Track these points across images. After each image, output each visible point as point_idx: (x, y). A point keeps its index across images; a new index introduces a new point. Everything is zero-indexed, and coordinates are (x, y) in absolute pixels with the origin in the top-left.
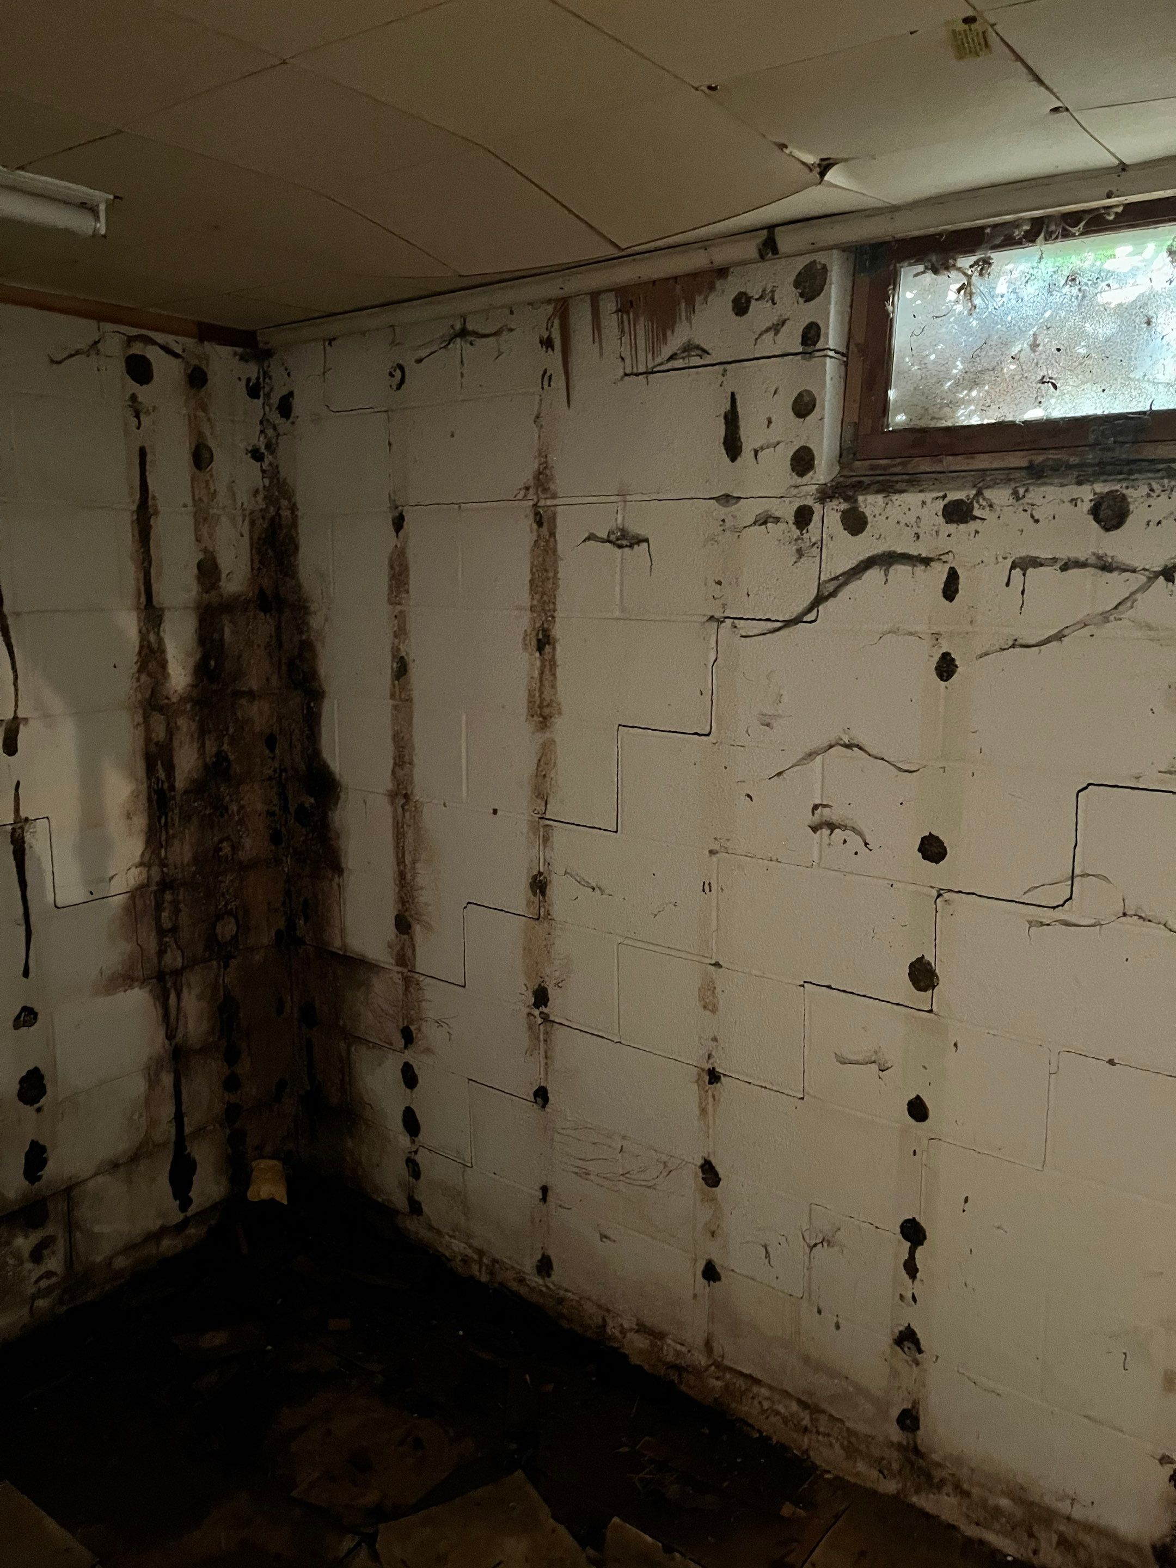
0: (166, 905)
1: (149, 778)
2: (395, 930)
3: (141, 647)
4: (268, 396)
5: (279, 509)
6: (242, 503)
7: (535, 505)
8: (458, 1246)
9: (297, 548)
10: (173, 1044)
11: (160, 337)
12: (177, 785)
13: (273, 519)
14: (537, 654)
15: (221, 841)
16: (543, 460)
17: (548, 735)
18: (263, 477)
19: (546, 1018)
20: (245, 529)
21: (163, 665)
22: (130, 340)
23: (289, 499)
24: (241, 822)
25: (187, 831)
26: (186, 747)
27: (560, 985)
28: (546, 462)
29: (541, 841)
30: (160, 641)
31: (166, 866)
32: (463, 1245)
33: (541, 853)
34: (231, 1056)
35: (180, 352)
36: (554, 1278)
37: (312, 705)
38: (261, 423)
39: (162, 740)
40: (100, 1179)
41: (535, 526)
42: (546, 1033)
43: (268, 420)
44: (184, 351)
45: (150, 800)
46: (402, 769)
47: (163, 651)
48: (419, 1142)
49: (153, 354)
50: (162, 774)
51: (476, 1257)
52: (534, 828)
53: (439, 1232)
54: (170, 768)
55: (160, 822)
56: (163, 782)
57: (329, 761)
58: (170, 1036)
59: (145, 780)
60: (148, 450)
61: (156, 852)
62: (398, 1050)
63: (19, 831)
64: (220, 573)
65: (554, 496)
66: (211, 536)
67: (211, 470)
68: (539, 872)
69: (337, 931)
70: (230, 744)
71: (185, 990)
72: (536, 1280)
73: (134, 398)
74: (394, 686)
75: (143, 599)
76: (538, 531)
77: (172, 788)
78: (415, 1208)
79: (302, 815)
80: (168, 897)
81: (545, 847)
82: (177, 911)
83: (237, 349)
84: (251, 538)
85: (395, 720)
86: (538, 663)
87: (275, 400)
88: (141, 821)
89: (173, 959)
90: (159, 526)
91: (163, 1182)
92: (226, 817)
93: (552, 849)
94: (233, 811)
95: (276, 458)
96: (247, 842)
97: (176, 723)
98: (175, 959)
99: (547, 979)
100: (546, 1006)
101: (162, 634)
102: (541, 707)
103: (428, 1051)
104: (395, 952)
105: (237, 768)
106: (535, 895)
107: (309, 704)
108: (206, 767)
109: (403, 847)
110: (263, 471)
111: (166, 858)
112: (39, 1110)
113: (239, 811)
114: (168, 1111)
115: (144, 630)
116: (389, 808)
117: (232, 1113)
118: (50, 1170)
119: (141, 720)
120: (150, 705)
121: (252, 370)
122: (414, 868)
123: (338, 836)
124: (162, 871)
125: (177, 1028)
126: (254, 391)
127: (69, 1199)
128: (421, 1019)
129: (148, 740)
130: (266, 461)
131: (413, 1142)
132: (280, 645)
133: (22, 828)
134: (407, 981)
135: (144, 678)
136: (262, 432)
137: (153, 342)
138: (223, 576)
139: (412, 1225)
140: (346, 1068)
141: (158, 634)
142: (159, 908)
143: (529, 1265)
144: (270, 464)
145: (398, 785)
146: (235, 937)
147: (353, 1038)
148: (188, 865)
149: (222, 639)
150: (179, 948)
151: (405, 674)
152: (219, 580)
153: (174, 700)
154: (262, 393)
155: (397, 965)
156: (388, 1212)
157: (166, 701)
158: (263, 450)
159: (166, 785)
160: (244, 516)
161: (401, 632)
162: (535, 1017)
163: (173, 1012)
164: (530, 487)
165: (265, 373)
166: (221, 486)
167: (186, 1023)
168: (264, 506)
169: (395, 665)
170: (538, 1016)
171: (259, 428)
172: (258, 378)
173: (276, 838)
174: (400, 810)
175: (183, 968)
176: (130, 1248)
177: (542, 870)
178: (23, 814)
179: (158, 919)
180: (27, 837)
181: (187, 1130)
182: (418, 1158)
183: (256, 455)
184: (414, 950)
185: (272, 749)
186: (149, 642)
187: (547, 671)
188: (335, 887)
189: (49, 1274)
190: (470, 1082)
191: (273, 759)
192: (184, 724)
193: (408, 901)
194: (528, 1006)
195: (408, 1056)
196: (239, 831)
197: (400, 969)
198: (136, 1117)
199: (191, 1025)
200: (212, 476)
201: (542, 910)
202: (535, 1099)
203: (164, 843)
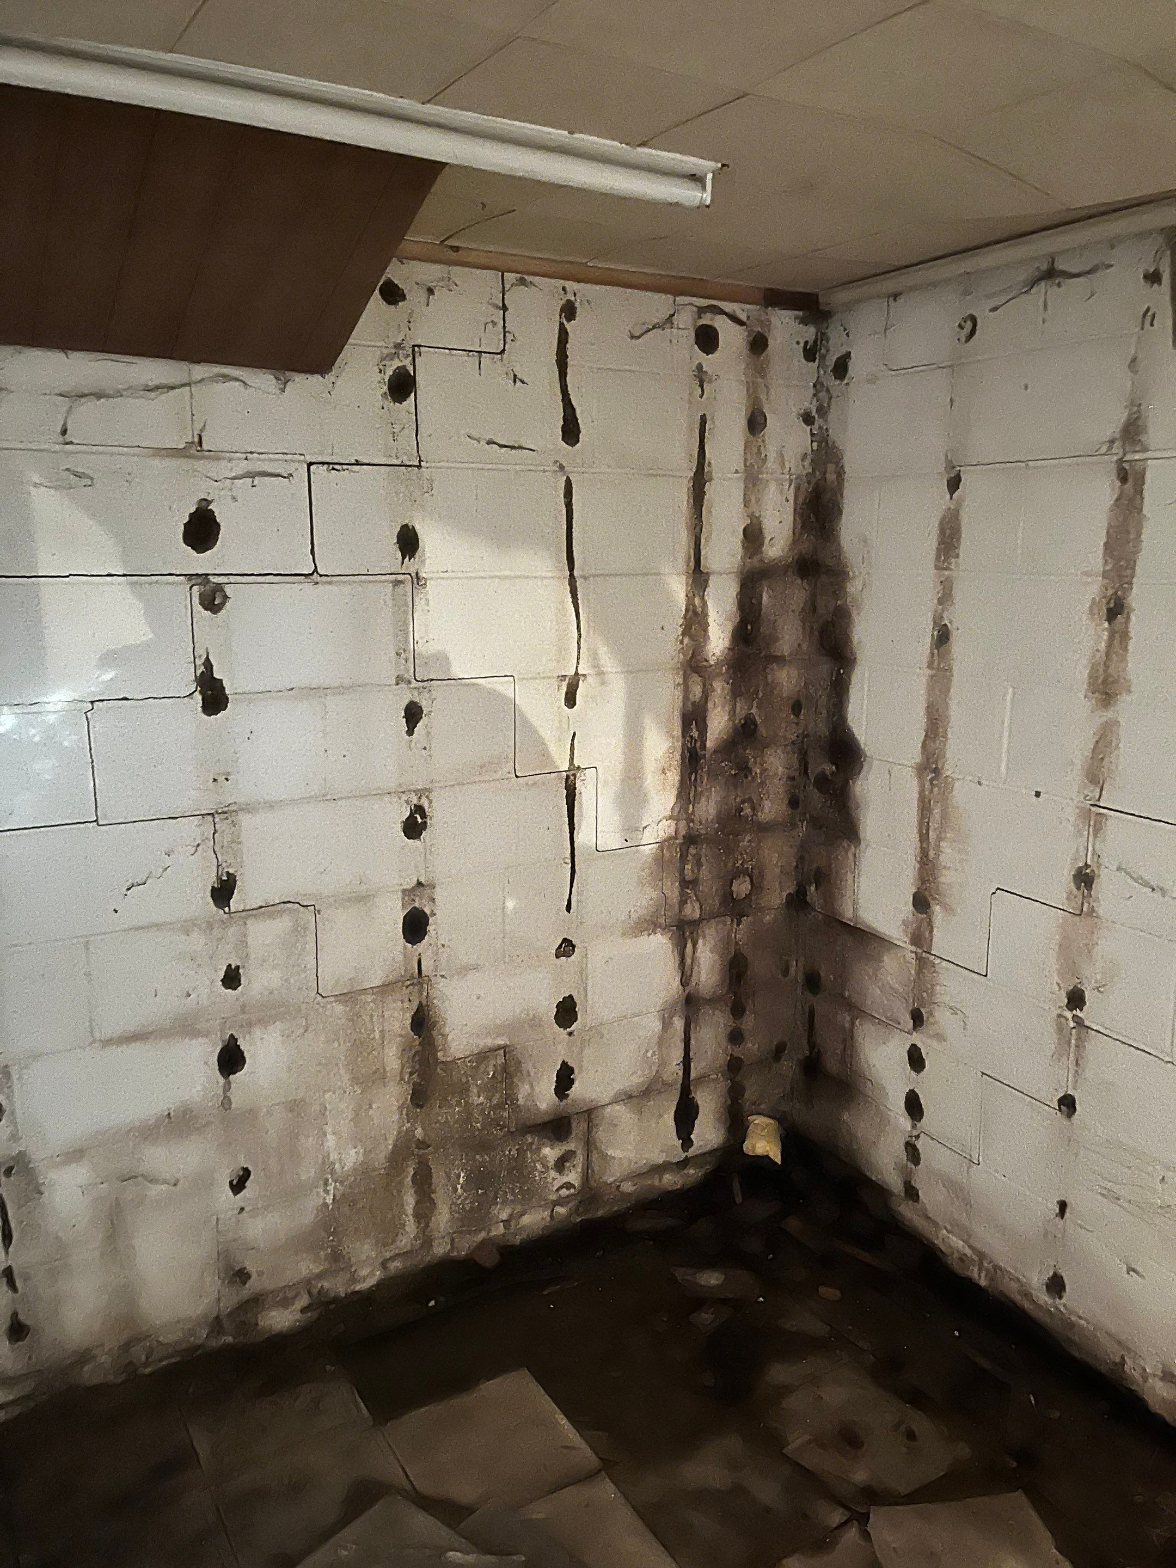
0: (690, 857)
1: (684, 737)
2: (912, 908)
3: (687, 610)
4: (823, 357)
5: (825, 473)
6: (790, 468)
7: (1121, 461)
8: (957, 1242)
9: (840, 512)
10: (687, 992)
11: (728, 306)
12: (708, 746)
13: (817, 484)
14: (1106, 625)
15: (743, 802)
16: (1135, 409)
17: (1109, 714)
18: (812, 442)
19: (1079, 1022)
20: (791, 494)
21: (705, 627)
22: (701, 311)
23: (837, 463)
24: (762, 784)
25: (713, 789)
26: (719, 709)
27: (1101, 989)
28: (1139, 411)
29: (1091, 830)
30: (704, 604)
31: (693, 821)
32: (961, 1243)
33: (1090, 845)
34: (737, 1011)
35: (745, 319)
36: (1064, 1300)
37: (842, 671)
38: (815, 386)
39: (698, 700)
40: (617, 1107)
41: (1118, 484)
42: (1078, 1039)
43: (822, 384)
44: (748, 317)
45: (683, 757)
46: (934, 742)
47: (705, 615)
48: (921, 1127)
49: (721, 324)
50: (695, 734)
51: (975, 1258)
52: (1085, 815)
53: (935, 1223)
54: (703, 730)
55: (690, 780)
56: (696, 741)
57: (855, 730)
58: (684, 982)
59: (681, 738)
60: (708, 417)
61: (684, 808)
62: (906, 1030)
63: (572, 778)
64: (763, 539)
65: (1145, 450)
66: (758, 501)
67: (763, 436)
68: (1086, 863)
69: (850, 903)
70: (758, 707)
71: (700, 942)
72: (1044, 1298)
73: (700, 367)
74: (933, 654)
75: (692, 564)
76: (1120, 488)
77: (704, 747)
78: (911, 1193)
79: (822, 782)
80: (692, 851)
81: (1095, 836)
82: (699, 864)
83: (796, 312)
84: (795, 503)
85: (930, 689)
86: (1105, 635)
87: (832, 360)
88: (674, 777)
89: (692, 911)
90: (711, 490)
91: (669, 1120)
92: (750, 778)
93: (1104, 841)
94: (756, 773)
95: (826, 421)
96: (767, 804)
97: (712, 685)
98: (693, 910)
99: (1085, 981)
100: (1081, 1010)
101: (706, 598)
102: (1104, 682)
103: (940, 1037)
104: (910, 930)
105: (762, 731)
106: (1078, 888)
107: (839, 670)
108: (735, 729)
109: (928, 823)
110: (812, 435)
111: (693, 813)
112: (570, 1034)
113: (761, 774)
114: (677, 1054)
115: (691, 595)
116: (915, 782)
117: (734, 1066)
118: (576, 1091)
119: (681, 681)
120: (691, 667)
121: (810, 333)
122: (938, 846)
123: (858, 807)
124: (689, 826)
125: (691, 976)
126: (810, 353)
127: (590, 1120)
128: (933, 1003)
129: (686, 698)
130: (816, 426)
131: (914, 1127)
132: (814, 608)
133: (574, 775)
134: (922, 963)
135: (686, 640)
136: (815, 395)
137: (722, 312)
138: (767, 541)
139: (906, 1210)
140: (848, 1041)
141: (703, 598)
142: (683, 858)
143: (1036, 1280)
144: (820, 428)
145: (928, 759)
146: (748, 896)
147: (856, 1011)
148: (712, 822)
149: (760, 603)
150: (698, 900)
151: (946, 643)
152: (762, 544)
153: (712, 663)
154: (817, 356)
155: (912, 944)
156: (881, 1191)
157: (705, 663)
158: (814, 413)
159: (698, 744)
160: (791, 481)
161: (945, 598)
162: (1067, 1020)
163: (689, 961)
164: (1117, 439)
165: (822, 334)
166: (771, 451)
167: (699, 972)
168: (811, 471)
169: (936, 633)
170: (1071, 1019)
171: (812, 391)
172: (815, 341)
173: (793, 803)
174: (927, 785)
175: (701, 920)
176: (636, 1176)
177: (1089, 862)
178: (576, 763)
179: (682, 871)
180: (578, 784)
181: (693, 1075)
182: (919, 1144)
183: (808, 419)
184: (931, 931)
185: (797, 714)
186: (694, 606)
187: (1116, 643)
188: (851, 856)
189: (568, 1185)
190: (984, 1076)
191: (797, 724)
192: (720, 687)
193: (929, 880)
194: (1060, 1007)
195: (917, 1039)
196: (760, 793)
197: (913, 948)
198: (649, 1055)
199: (703, 977)
200: (763, 441)
201: (1086, 905)
202: (1059, 1107)
203: (692, 799)
